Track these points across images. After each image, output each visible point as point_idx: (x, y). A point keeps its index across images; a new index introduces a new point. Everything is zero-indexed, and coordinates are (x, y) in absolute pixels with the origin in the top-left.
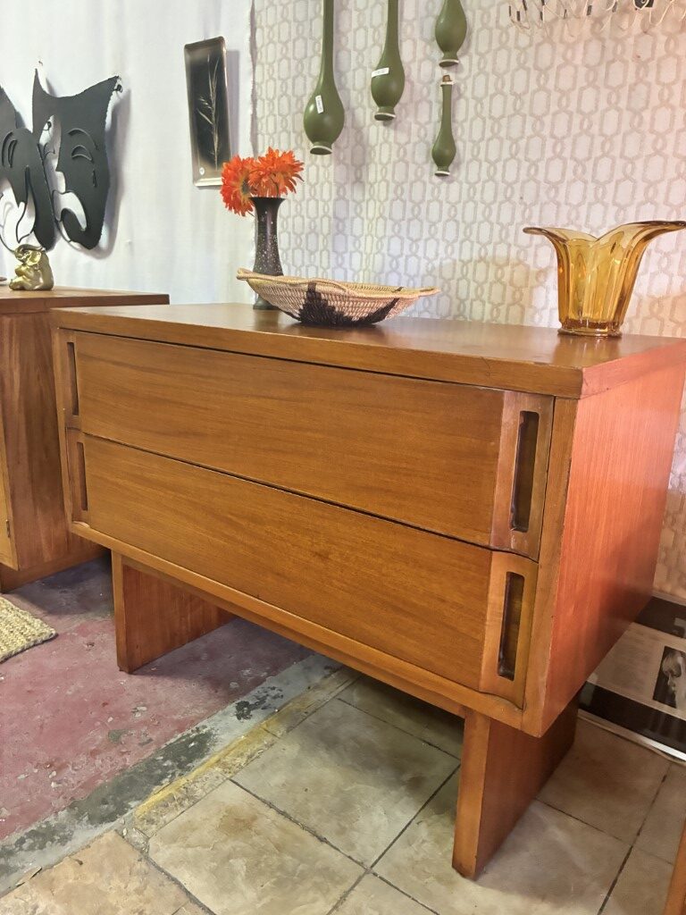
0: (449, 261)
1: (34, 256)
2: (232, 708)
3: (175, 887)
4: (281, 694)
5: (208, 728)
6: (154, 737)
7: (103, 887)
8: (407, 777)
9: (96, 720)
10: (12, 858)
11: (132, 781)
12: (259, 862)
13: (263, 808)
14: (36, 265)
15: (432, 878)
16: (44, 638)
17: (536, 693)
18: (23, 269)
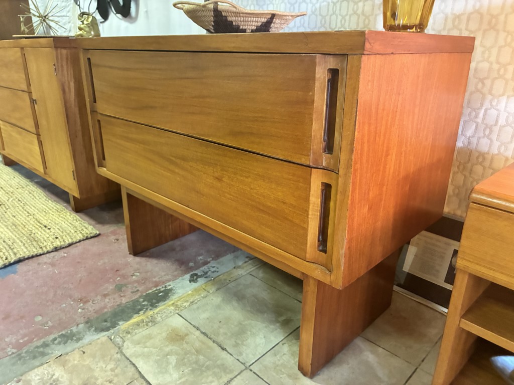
0: (325, 3)
1: (88, 18)
2: (188, 276)
3: (133, 369)
4: (217, 270)
5: (172, 286)
6: (140, 289)
7: (93, 366)
8: (282, 319)
9: (110, 278)
10: (47, 348)
11: (123, 311)
12: (184, 358)
13: (193, 330)
14: (89, 23)
15: (285, 375)
16: (92, 235)
17: (339, 260)
18: (82, 26)
